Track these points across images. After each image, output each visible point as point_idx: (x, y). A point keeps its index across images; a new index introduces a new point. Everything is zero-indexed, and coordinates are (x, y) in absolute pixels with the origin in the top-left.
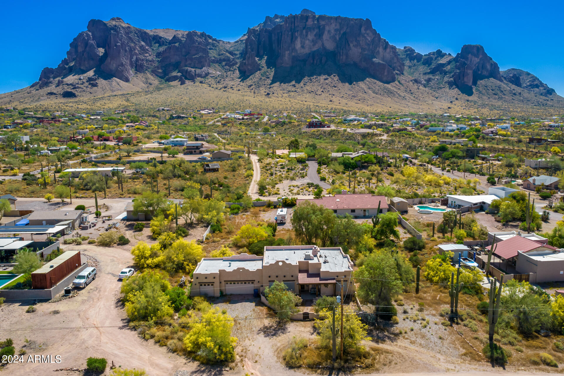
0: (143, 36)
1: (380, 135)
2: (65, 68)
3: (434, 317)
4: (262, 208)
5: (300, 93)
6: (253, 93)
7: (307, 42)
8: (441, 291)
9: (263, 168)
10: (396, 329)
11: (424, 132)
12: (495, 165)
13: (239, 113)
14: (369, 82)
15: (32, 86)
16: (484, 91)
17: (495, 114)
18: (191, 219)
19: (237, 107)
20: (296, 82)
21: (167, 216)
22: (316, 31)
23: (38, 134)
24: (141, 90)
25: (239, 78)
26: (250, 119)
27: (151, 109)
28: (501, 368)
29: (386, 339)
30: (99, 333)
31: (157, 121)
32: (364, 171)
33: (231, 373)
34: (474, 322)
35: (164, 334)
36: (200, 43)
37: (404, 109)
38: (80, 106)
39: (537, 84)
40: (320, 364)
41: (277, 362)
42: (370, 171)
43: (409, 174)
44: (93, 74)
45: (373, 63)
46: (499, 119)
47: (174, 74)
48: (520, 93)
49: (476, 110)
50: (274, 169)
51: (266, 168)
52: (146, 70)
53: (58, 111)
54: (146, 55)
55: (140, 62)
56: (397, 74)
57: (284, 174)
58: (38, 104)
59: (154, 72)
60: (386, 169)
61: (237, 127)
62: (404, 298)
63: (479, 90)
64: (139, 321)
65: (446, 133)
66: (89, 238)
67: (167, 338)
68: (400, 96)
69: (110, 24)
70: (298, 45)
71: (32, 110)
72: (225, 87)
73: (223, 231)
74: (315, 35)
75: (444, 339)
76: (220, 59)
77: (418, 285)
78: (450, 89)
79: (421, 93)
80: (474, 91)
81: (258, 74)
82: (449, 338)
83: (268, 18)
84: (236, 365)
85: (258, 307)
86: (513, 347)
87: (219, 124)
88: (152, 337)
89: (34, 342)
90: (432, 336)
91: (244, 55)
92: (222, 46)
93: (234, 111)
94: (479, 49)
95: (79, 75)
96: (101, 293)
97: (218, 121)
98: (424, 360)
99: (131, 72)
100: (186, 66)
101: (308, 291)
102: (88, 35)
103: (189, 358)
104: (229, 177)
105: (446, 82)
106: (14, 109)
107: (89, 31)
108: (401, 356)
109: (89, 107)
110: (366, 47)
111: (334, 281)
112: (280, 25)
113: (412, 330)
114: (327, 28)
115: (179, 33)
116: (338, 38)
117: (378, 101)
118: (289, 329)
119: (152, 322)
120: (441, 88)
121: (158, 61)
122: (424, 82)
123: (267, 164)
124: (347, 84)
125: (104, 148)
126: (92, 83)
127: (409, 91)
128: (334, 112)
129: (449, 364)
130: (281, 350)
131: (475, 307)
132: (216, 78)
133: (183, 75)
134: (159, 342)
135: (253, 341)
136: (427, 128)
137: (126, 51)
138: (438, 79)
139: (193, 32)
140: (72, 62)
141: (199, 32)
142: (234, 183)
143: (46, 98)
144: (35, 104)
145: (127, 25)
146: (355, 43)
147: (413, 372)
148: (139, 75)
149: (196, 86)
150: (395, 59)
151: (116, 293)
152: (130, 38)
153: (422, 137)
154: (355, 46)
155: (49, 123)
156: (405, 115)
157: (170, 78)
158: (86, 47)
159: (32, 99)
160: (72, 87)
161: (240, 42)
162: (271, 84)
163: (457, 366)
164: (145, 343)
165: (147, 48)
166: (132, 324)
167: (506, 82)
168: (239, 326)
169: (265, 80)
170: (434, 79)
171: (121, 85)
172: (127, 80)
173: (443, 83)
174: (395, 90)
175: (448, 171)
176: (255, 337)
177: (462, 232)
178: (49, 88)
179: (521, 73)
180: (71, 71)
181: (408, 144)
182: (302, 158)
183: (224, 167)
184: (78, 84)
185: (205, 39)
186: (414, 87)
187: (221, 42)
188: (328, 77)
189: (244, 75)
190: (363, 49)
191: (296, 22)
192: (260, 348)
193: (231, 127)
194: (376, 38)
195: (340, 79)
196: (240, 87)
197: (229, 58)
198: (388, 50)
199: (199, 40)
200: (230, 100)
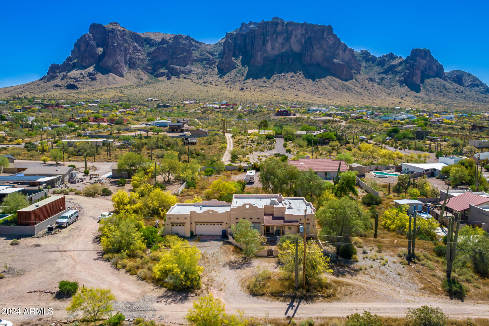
0: (136, 38)
1: (339, 122)
2: (70, 65)
3: (392, 258)
4: (233, 172)
5: (270, 89)
6: (229, 88)
7: (277, 45)
8: (398, 237)
9: (236, 142)
10: (355, 266)
11: (378, 120)
12: (442, 145)
13: (216, 104)
14: (330, 80)
15: (41, 79)
16: (430, 89)
17: (440, 107)
18: (168, 177)
19: (215, 99)
20: (266, 79)
21: (147, 173)
22: (285, 35)
23: (43, 117)
24: (133, 84)
25: (218, 75)
26: (226, 108)
27: (141, 99)
28: (460, 301)
29: (347, 274)
30: (74, 263)
31: (146, 108)
32: (325, 146)
33: (196, 299)
34: (430, 262)
35: (136, 264)
36: (184, 45)
37: (360, 103)
38: (80, 96)
39: (477, 84)
40: (282, 292)
41: (241, 290)
42: (331, 146)
43: (366, 148)
44: (93, 69)
45: (334, 63)
46: (444, 112)
47: (162, 70)
48: (462, 91)
49: (423, 105)
50: (246, 143)
51: (238, 143)
52: (138, 67)
53: (61, 100)
54: (138, 54)
55: (133, 60)
56: (354, 73)
57: (254, 147)
58: (45, 94)
59: (145, 69)
60: (345, 145)
61: (215, 115)
62: (364, 242)
63: (426, 88)
64: (113, 253)
65: (397, 121)
66: (76, 190)
67: (138, 268)
68: (357, 92)
69: (109, 28)
70: (269, 47)
71: (40, 99)
72: (205, 83)
73: (197, 187)
74: (284, 39)
75: (402, 275)
76: (202, 59)
77: (376, 231)
78: (400, 86)
79: (376, 90)
80: (421, 88)
81: (234, 72)
82: (408, 275)
83: (243, 24)
84: (202, 292)
85: (226, 245)
86: (471, 284)
87: (200, 111)
88: (124, 267)
89: (13, 269)
90: (391, 273)
91: (222, 55)
92: (203, 48)
93: (213, 102)
94: (427, 53)
95: (81, 70)
96: (81, 232)
97: (198, 110)
98: (384, 292)
99: (125, 68)
100: (172, 64)
101: (273, 233)
102: (89, 37)
103: (157, 285)
104: (205, 149)
105: (397, 81)
106: (25, 97)
107: (90, 33)
108: (361, 288)
109: (88, 97)
110: (328, 49)
111: (297, 224)
112: (253, 30)
113: (372, 267)
114: (294, 33)
115: (167, 36)
116: (303, 42)
117: (338, 96)
118: (254, 264)
119: (124, 254)
120: (393, 86)
121: (148, 59)
122: (378, 81)
123: (240, 139)
124: (311, 81)
125: (98, 127)
126: (92, 77)
127: (364, 88)
128: (299, 104)
129: (408, 296)
130: (245, 281)
131: (431, 250)
132: (198, 75)
133: (169, 72)
134: (130, 271)
135: (219, 273)
136: (380, 118)
137: (121, 50)
138: (390, 78)
139: (179, 35)
140: (75, 59)
141: (184, 35)
142: (210, 152)
143: (52, 89)
144: (43, 94)
145: (123, 29)
146: (318, 46)
147: (374, 302)
148: (132, 72)
149: (180, 81)
150: (353, 60)
151: (95, 232)
152: (125, 40)
153: (376, 124)
154: (318, 49)
155: (53, 108)
156: (361, 107)
157: (158, 74)
158: (87, 47)
159: (40, 90)
160: (75, 81)
161: (219, 45)
162: (245, 80)
163: (416, 298)
164: (117, 272)
165: (139, 48)
166: (106, 256)
167: (450, 82)
168: (206, 260)
169: (240, 77)
170: (387, 78)
171: (116, 80)
172: (121, 75)
173: (395, 82)
174: (353, 87)
175: (400, 149)
176: (221, 269)
177: (416, 191)
178: (55, 81)
179: (463, 73)
180: (74, 67)
181: (364, 129)
182: (270, 135)
183: (201, 142)
184: (80, 78)
185: (189, 42)
186: (369, 85)
187: (203, 44)
188: (294, 75)
189: (222, 72)
190: (325, 51)
191: (267, 27)
192: (225, 278)
193: (209, 114)
194: (337, 42)
195: (304, 76)
196: (218, 83)
197: (209, 58)
198: (347, 52)
199: (184, 42)
200: (209, 93)
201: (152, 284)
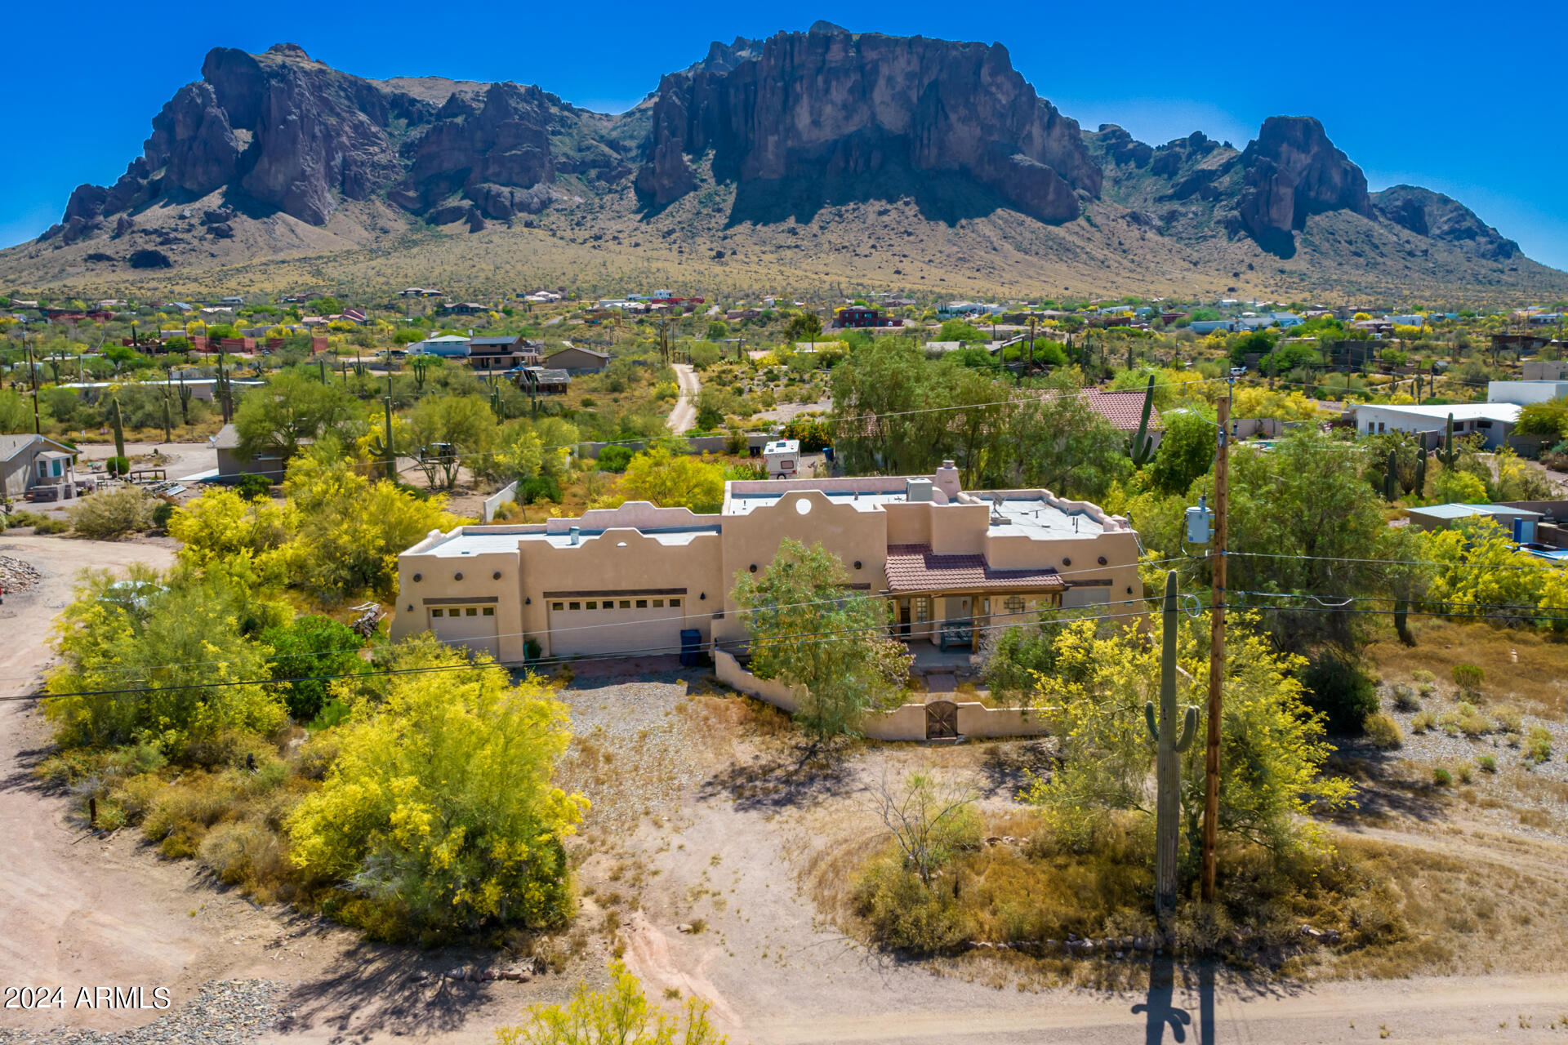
0: (364, 96)
2: (140, 188)
5: (811, 253)
6: (675, 253)
7: (828, 109)
8: (1512, 639)
9: (710, 380)
10: (1403, 767)
11: (1178, 332)
13: (635, 300)
14: (1006, 221)
15: (44, 238)
16: (1326, 246)
18: (447, 471)
19: (631, 286)
20: (797, 221)
22: (854, 77)
24: (356, 248)
25: (637, 212)
26: (670, 310)
27: (384, 292)
31: (397, 317)
35: (205, 801)
36: (525, 116)
38: (177, 288)
39: (1469, 229)
40: (1078, 927)
41: (818, 926)
44: (220, 202)
45: (1015, 167)
47: (453, 202)
48: (1425, 252)
50: (746, 381)
51: (718, 381)
52: (373, 191)
53: (110, 298)
54: (371, 149)
55: (354, 168)
56: (1082, 198)
57: (779, 390)
58: (56, 285)
59: (394, 198)
60: (1103, 383)
61: (631, 329)
63: (1312, 244)
65: (1242, 333)
66: (44, 520)
67: (211, 818)
68: (1093, 259)
69: (269, 62)
70: (803, 118)
71: (36, 297)
72: (597, 238)
73: (564, 501)
74: (851, 91)
76: (583, 163)
78: (1230, 239)
79: (1152, 250)
80: (1297, 244)
81: (690, 200)
83: (716, 46)
85: (703, 698)
87: (580, 322)
88: (134, 817)
91: (648, 149)
92: (587, 126)
93: (623, 294)
94: (1310, 131)
95: (178, 204)
97: (575, 317)
99: (328, 196)
100: (486, 180)
101: (928, 639)
102: (203, 92)
103: (307, 916)
104: (598, 402)
105: (1218, 222)
107: (209, 81)
108: (1517, 879)
109: (203, 290)
110: (995, 121)
111: (1052, 581)
112: (750, 64)
113: (1489, 769)
114: (885, 70)
115: (465, 88)
116: (915, 99)
117: (1031, 272)
118: (866, 778)
120: (1205, 238)
121: (406, 166)
122: (1157, 222)
124: (942, 225)
126: (217, 227)
127: (1116, 244)
128: (909, 297)
130: (835, 868)
132: (572, 212)
133: (476, 206)
134: (161, 838)
135: (677, 830)
136: (1183, 326)
137: (314, 137)
138: (1196, 214)
139: (505, 85)
140: (159, 168)
141: (522, 86)
142: (615, 411)
143: (83, 269)
144: (49, 285)
145: (317, 66)
146: (963, 112)
148: (351, 207)
149: (514, 235)
150: (1077, 156)
152: (325, 102)
153: (1176, 341)
154: (964, 120)
156: (1113, 302)
157: (440, 213)
158: (198, 126)
159: (41, 273)
160: (159, 240)
161: (638, 115)
162: (728, 226)
164: (88, 847)
165: (374, 129)
166: (55, 767)
167: (1387, 222)
168: (603, 767)
169: (711, 217)
170: (1185, 215)
171: (300, 233)
172: (317, 220)
173: (1212, 225)
174: (1079, 242)
176: (687, 812)
178: (92, 242)
179: (1425, 196)
180: (155, 194)
181: (1140, 355)
182: (833, 355)
183: (585, 385)
184: (176, 230)
185: (540, 106)
186: (1130, 235)
187: (585, 116)
188: (889, 207)
189: (651, 204)
190: (987, 129)
191: (796, 53)
192: (715, 860)
193: (612, 329)
194: (1024, 99)
195: (921, 212)
196: (639, 238)
197: (607, 157)
198: (1057, 131)
199: (523, 107)
200: (611, 269)
201: (277, 909)
